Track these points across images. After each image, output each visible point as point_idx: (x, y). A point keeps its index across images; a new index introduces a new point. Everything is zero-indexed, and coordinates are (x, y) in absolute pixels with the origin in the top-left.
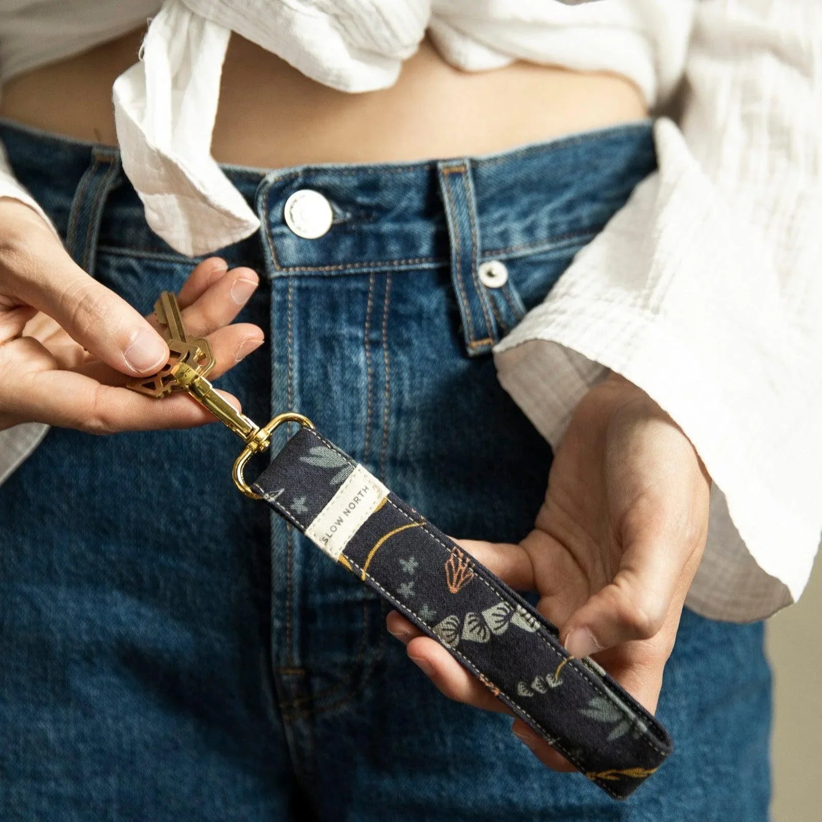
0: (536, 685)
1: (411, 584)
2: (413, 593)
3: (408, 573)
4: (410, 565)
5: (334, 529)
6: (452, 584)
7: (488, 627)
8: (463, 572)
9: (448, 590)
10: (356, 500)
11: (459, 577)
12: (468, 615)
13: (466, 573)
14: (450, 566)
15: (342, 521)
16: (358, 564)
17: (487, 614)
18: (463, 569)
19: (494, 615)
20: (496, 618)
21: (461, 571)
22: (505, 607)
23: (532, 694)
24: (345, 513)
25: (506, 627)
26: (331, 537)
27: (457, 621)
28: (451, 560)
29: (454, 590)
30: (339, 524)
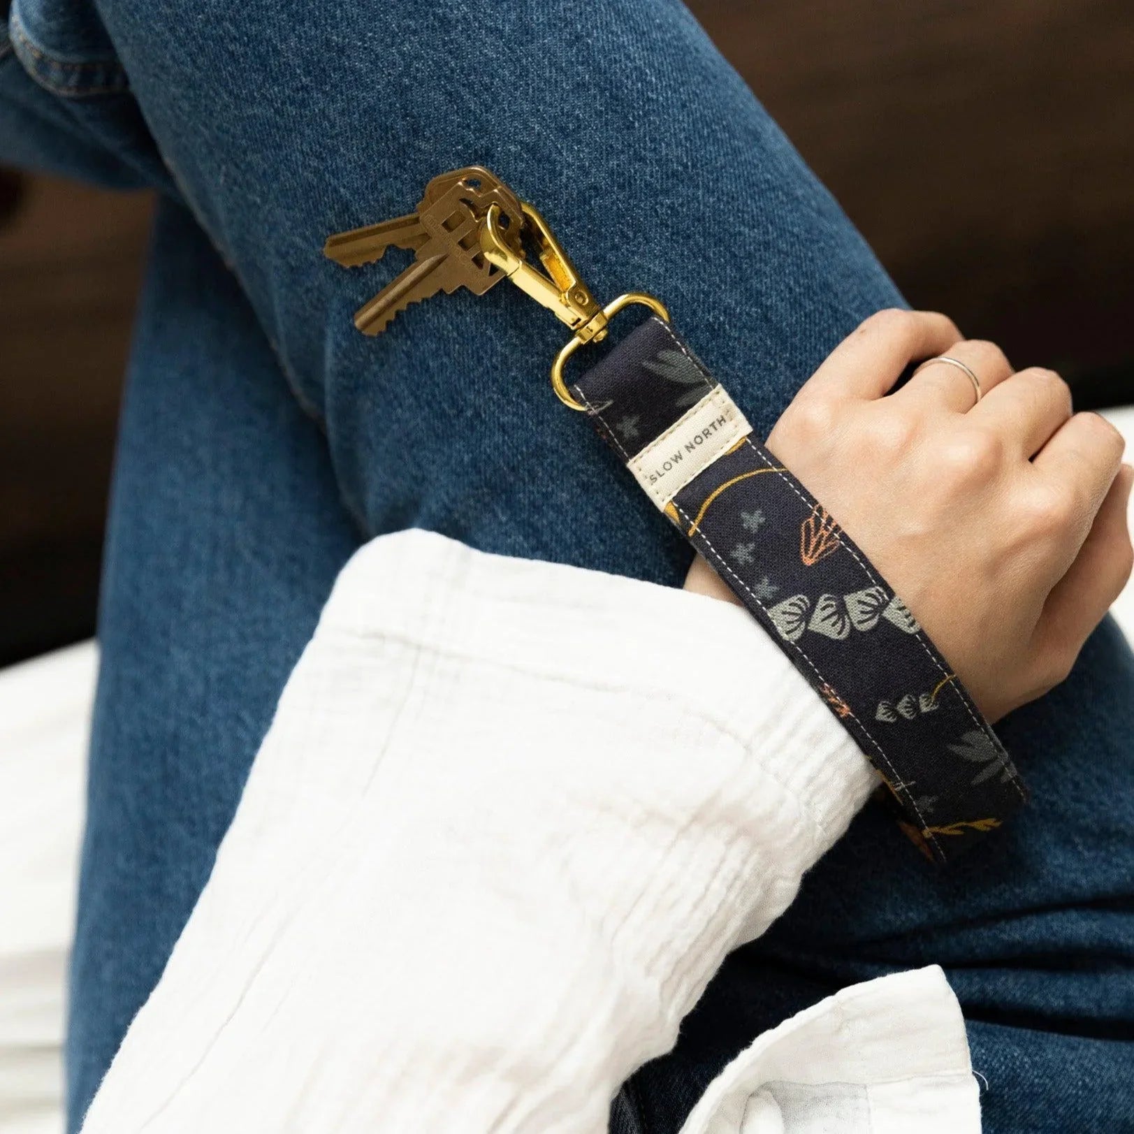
0: (902, 707)
1: (752, 546)
2: (751, 560)
3: (749, 530)
4: (753, 521)
5: (667, 466)
6: (806, 553)
7: (849, 618)
8: (824, 538)
9: (800, 560)
10: (706, 432)
11: (818, 544)
12: (822, 598)
13: (829, 539)
14: (808, 528)
15: (681, 458)
16: (688, 515)
17: (850, 600)
18: (826, 534)
19: (860, 602)
20: (861, 607)
21: (822, 536)
22: (877, 594)
23: (895, 719)
24: (687, 447)
25: (874, 622)
26: (661, 476)
27: (806, 604)
28: (811, 520)
29: (808, 561)
30: (677, 461)
